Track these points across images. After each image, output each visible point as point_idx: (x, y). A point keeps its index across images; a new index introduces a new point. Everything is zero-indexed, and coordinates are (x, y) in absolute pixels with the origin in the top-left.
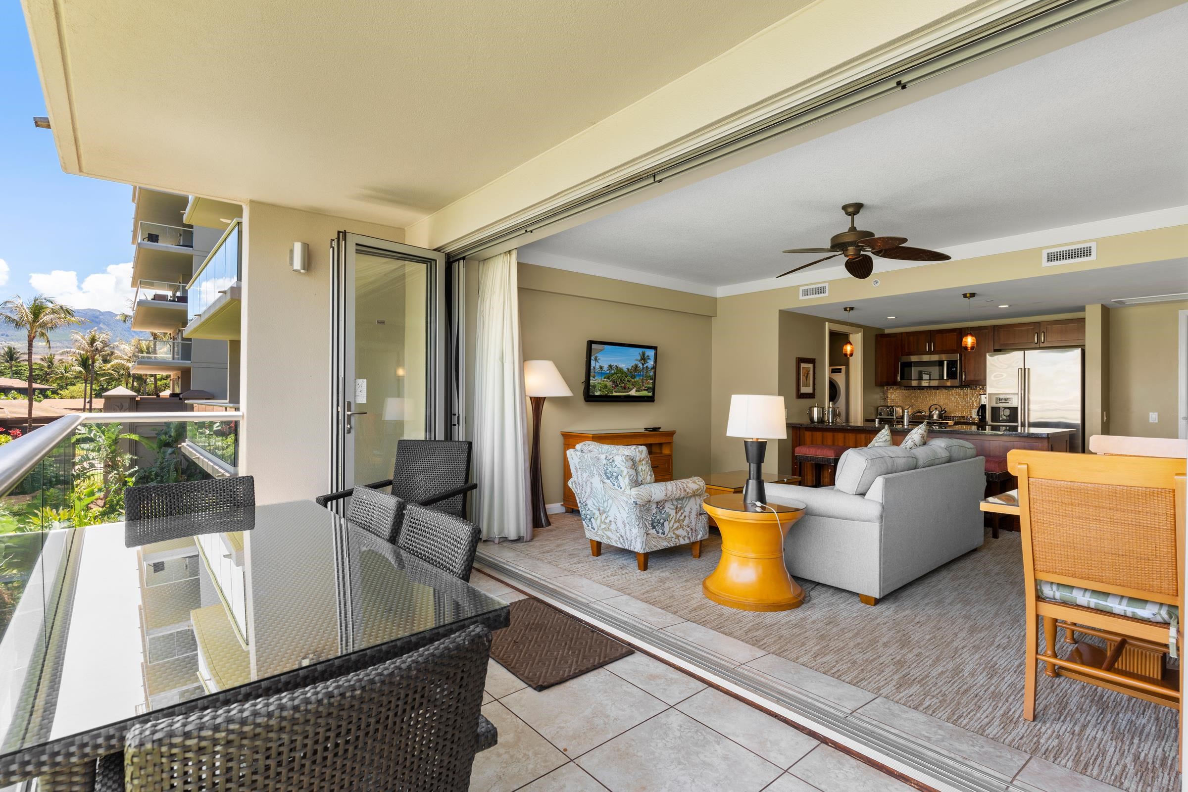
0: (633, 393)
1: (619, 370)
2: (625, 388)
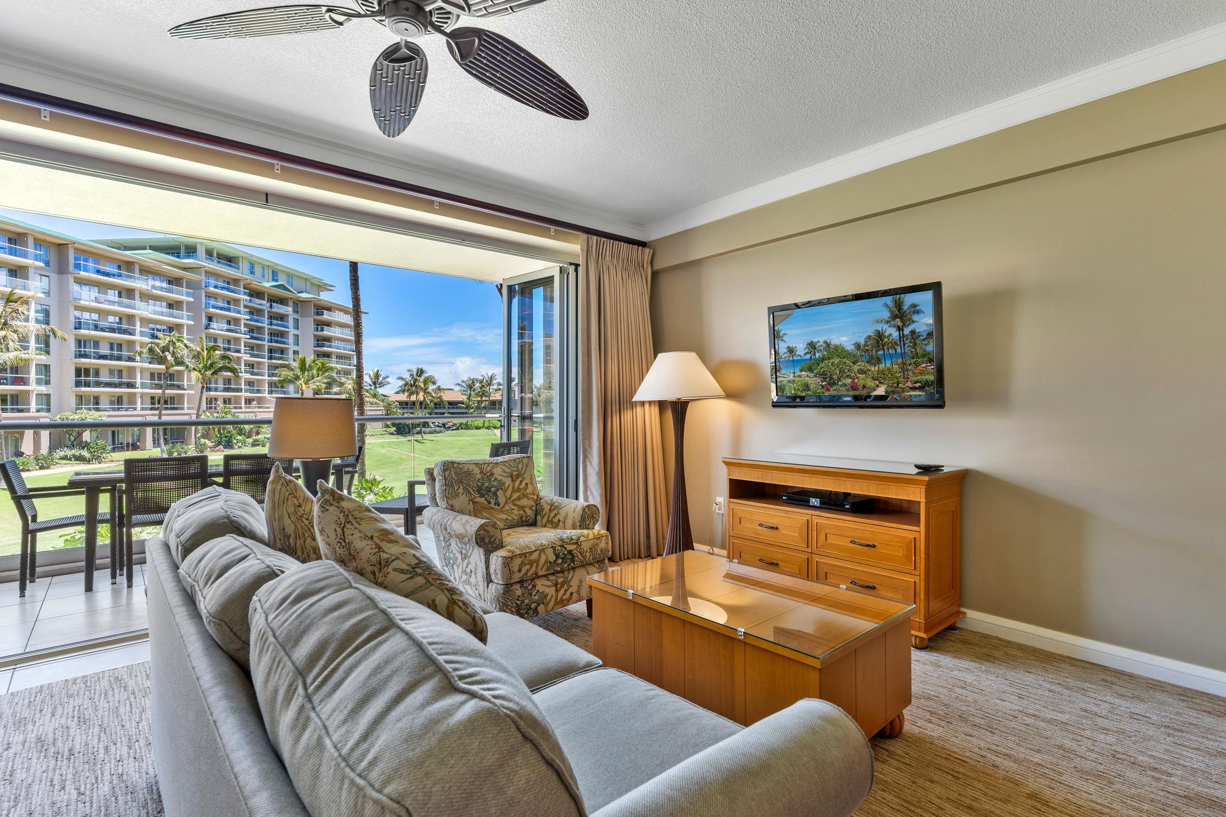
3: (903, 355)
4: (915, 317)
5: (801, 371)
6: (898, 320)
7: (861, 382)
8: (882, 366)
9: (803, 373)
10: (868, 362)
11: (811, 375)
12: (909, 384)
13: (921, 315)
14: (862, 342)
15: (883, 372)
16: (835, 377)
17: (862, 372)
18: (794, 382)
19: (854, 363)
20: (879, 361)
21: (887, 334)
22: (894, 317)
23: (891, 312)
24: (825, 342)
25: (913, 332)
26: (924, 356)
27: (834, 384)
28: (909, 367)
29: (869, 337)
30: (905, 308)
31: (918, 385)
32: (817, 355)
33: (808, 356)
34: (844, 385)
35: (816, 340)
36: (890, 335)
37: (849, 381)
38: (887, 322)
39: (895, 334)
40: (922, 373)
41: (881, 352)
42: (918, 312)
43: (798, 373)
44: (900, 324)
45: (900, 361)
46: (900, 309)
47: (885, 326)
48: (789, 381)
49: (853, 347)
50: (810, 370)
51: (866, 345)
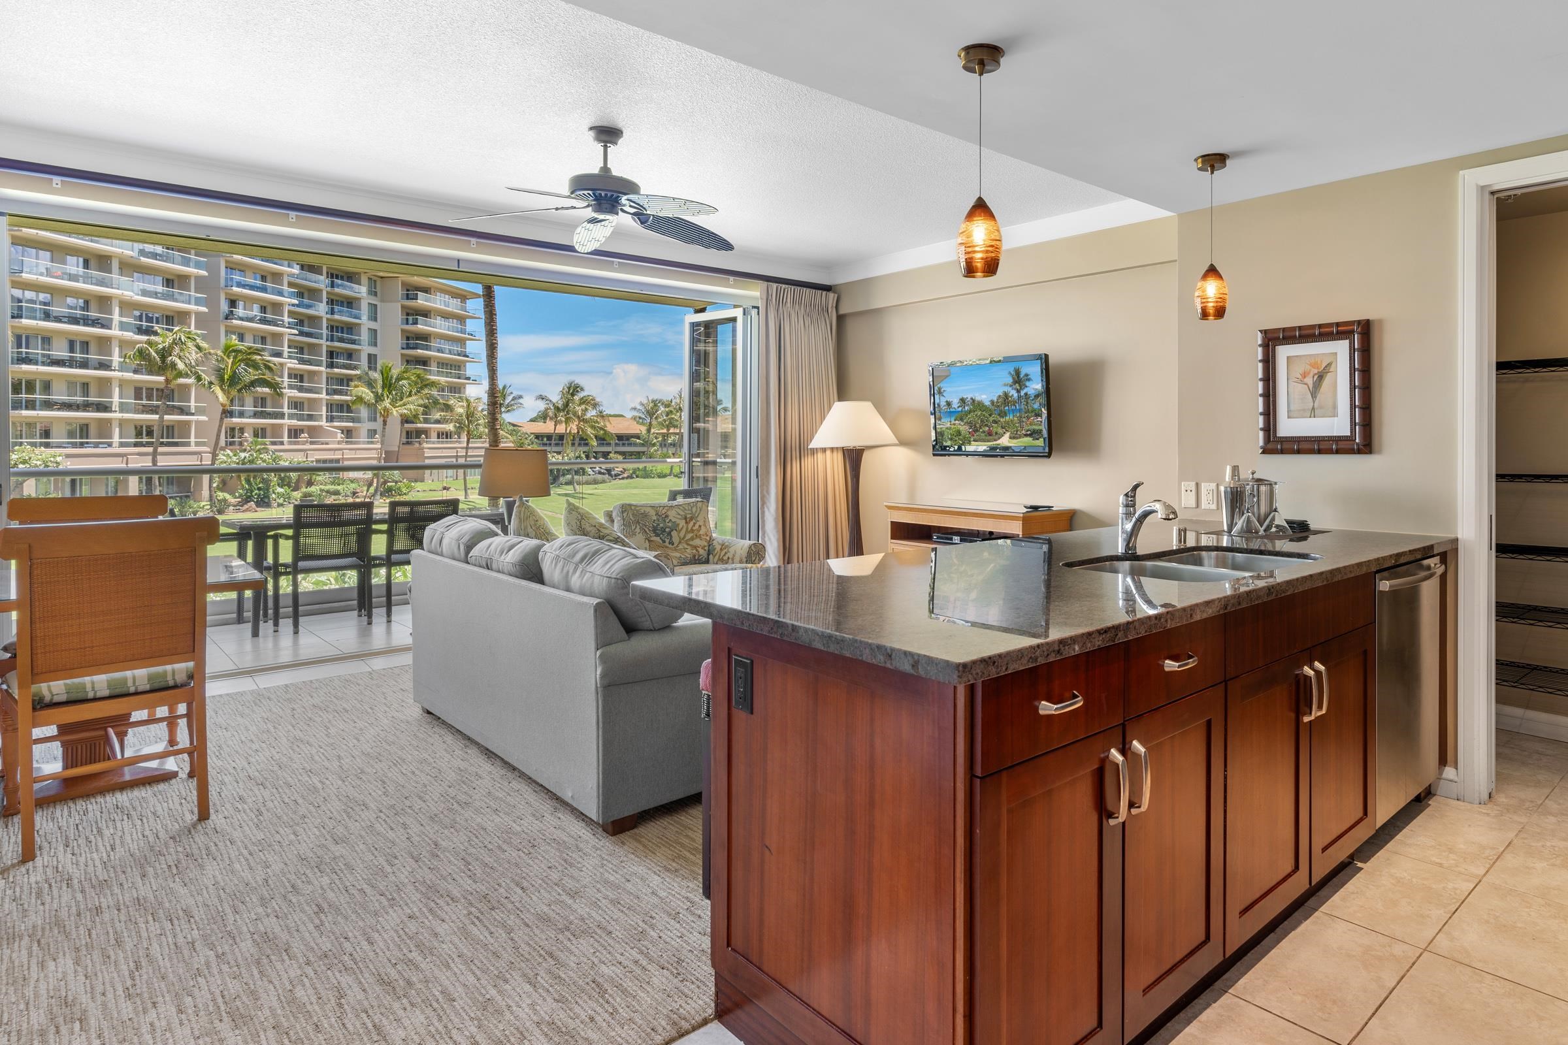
0: (1005, 441)
1: (977, 405)
2: (990, 434)
3: (1020, 410)
4: (1027, 383)
5: (955, 420)
6: (1017, 385)
7: (995, 430)
8: (1007, 418)
9: (957, 422)
10: (999, 415)
11: (962, 423)
12: (1023, 432)
13: (1031, 382)
14: (995, 400)
15: (1008, 423)
16: (978, 426)
17: (995, 422)
18: (950, 429)
19: (990, 415)
20: (1006, 415)
21: (1010, 395)
22: (1015, 382)
23: (1013, 378)
24: (972, 399)
25: (1026, 394)
26: (1032, 412)
27: (977, 431)
28: (1024, 420)
29: (1000, 396)
30: (1022, 376)
31: (1029, 432)
32: (966, 408)
33: (960, 409)
34: (984, 432)
35: (965, 397)
36: (1013, 395)
37: (987, 429)
38: (1011, 386)
39: (1016, 395)
40: (1031, 424)
41: (1007, 408)
42: (1029, 380)
43: (953, 422)
44: (1018, 388)
45: (1018, 415)
46: (1018, 377)
47: (1010, 389)
48: (947, 428)
49: (989, 403)
50: (961, 419)
51: (997, 402)
